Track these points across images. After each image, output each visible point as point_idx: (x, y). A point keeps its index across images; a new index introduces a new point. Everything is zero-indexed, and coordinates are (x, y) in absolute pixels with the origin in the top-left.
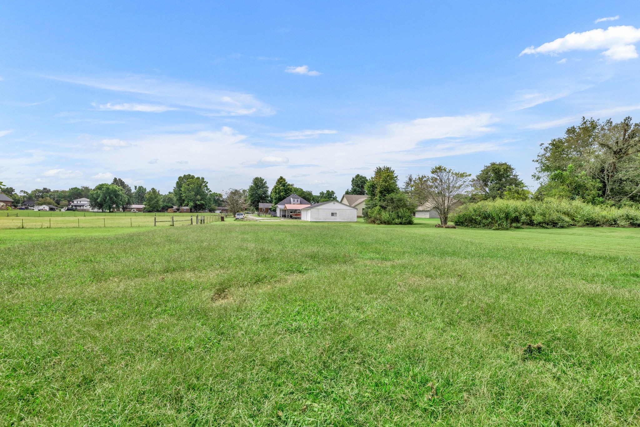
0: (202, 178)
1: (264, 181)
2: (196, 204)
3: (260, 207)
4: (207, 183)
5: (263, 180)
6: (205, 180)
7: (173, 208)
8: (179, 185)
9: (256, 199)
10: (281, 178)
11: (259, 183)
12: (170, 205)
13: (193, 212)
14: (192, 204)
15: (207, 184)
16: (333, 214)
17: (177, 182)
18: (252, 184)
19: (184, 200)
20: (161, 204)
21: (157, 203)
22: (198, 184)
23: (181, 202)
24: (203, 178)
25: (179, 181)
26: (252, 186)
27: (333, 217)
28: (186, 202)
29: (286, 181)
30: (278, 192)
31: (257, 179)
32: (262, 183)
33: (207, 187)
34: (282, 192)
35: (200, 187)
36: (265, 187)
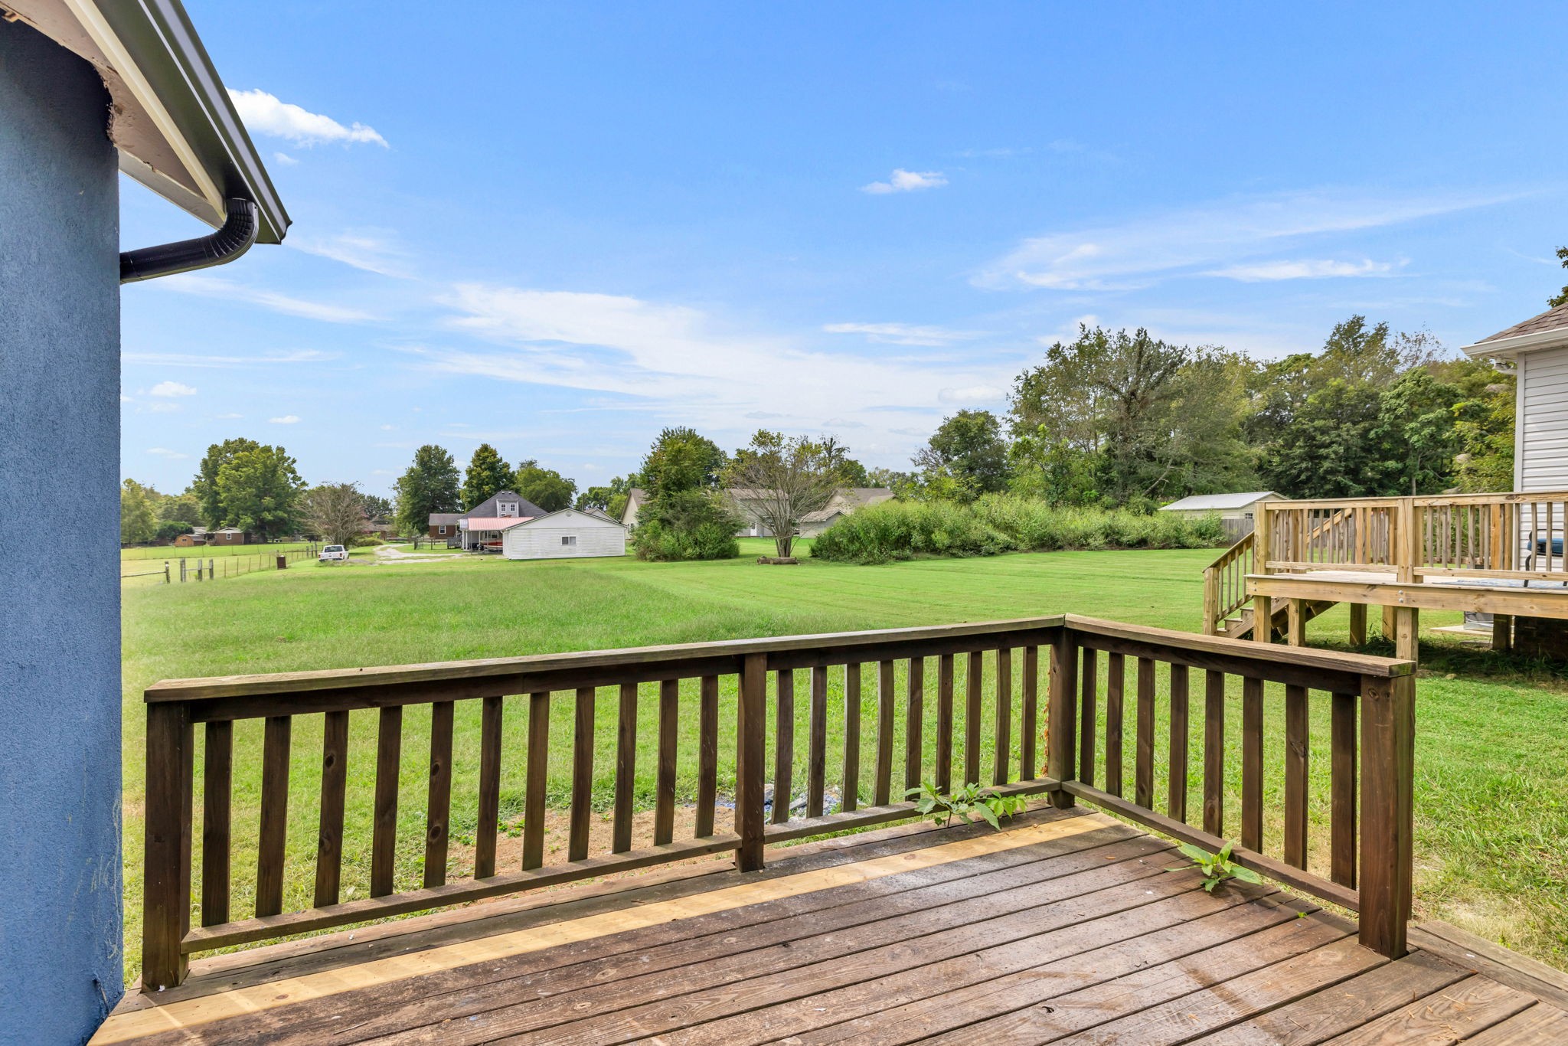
0: (278, 449)
1: (447, 456)
2: (262, 520)
3: (431, 524)
4: (294, 461)
5: (445, 452)
6: (286, 455)
7: (192, 532)
8: (210, 468)
9: (425, 503)
10: (485, 448)
11: (432, 462)
12: (183, 524)
13: (255, 543)
14: (249, 520)
15: (294, 465)
16: (565, 541)
17: (205, 462)
18: (414, 466)
19: (225, 511)
20: (156, 522)
21: (144, 522)
22: (265, 466)
23: (217, 514)
24: (281, 450)
25: (210, 456)
26: (412, 470)
27: (566, 547)
28: (230, 516)
29: (498, 456)
30: (478, 484)
31: (426, 450)
32: (440, 459)
33: (293, 472)
34: (487, 484)
35: (274, 471)
36: (451, 471)
